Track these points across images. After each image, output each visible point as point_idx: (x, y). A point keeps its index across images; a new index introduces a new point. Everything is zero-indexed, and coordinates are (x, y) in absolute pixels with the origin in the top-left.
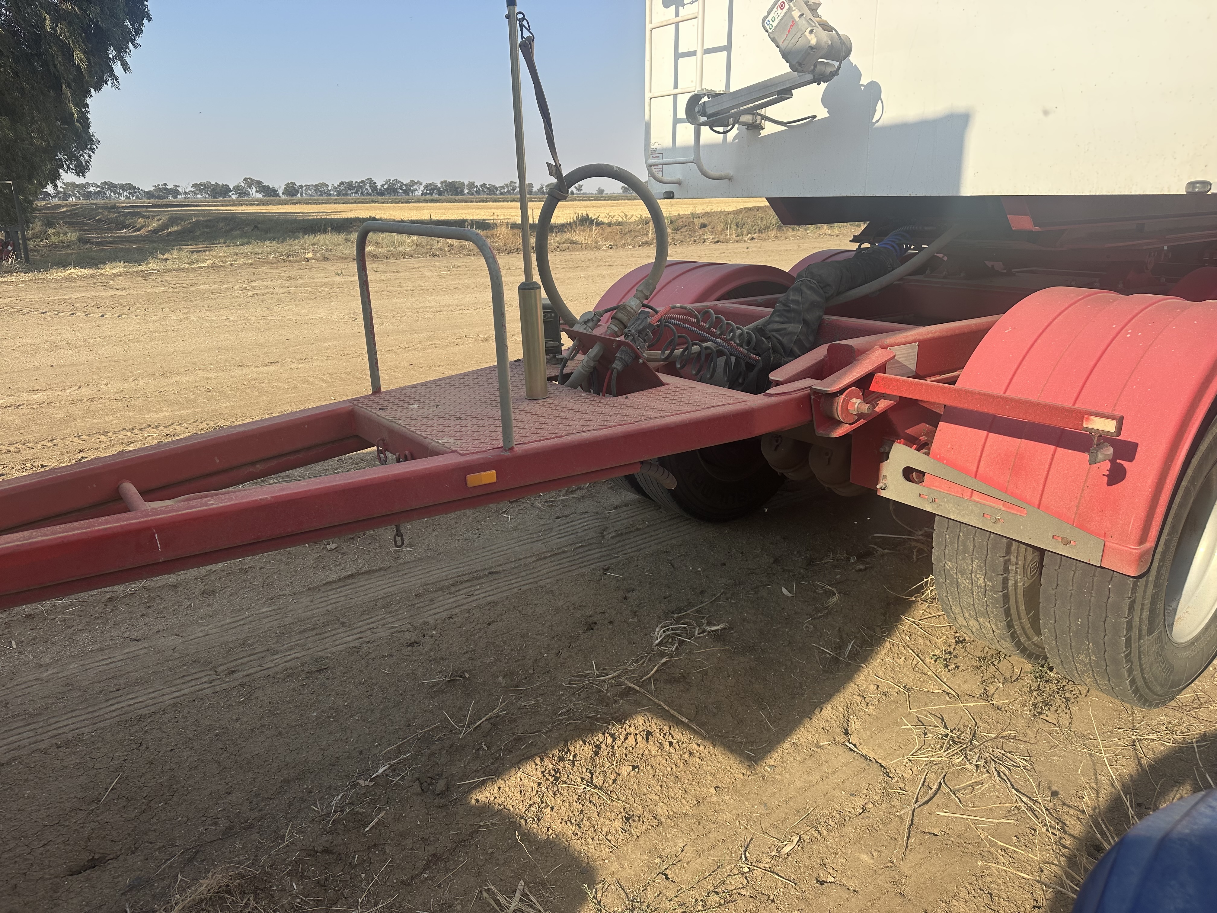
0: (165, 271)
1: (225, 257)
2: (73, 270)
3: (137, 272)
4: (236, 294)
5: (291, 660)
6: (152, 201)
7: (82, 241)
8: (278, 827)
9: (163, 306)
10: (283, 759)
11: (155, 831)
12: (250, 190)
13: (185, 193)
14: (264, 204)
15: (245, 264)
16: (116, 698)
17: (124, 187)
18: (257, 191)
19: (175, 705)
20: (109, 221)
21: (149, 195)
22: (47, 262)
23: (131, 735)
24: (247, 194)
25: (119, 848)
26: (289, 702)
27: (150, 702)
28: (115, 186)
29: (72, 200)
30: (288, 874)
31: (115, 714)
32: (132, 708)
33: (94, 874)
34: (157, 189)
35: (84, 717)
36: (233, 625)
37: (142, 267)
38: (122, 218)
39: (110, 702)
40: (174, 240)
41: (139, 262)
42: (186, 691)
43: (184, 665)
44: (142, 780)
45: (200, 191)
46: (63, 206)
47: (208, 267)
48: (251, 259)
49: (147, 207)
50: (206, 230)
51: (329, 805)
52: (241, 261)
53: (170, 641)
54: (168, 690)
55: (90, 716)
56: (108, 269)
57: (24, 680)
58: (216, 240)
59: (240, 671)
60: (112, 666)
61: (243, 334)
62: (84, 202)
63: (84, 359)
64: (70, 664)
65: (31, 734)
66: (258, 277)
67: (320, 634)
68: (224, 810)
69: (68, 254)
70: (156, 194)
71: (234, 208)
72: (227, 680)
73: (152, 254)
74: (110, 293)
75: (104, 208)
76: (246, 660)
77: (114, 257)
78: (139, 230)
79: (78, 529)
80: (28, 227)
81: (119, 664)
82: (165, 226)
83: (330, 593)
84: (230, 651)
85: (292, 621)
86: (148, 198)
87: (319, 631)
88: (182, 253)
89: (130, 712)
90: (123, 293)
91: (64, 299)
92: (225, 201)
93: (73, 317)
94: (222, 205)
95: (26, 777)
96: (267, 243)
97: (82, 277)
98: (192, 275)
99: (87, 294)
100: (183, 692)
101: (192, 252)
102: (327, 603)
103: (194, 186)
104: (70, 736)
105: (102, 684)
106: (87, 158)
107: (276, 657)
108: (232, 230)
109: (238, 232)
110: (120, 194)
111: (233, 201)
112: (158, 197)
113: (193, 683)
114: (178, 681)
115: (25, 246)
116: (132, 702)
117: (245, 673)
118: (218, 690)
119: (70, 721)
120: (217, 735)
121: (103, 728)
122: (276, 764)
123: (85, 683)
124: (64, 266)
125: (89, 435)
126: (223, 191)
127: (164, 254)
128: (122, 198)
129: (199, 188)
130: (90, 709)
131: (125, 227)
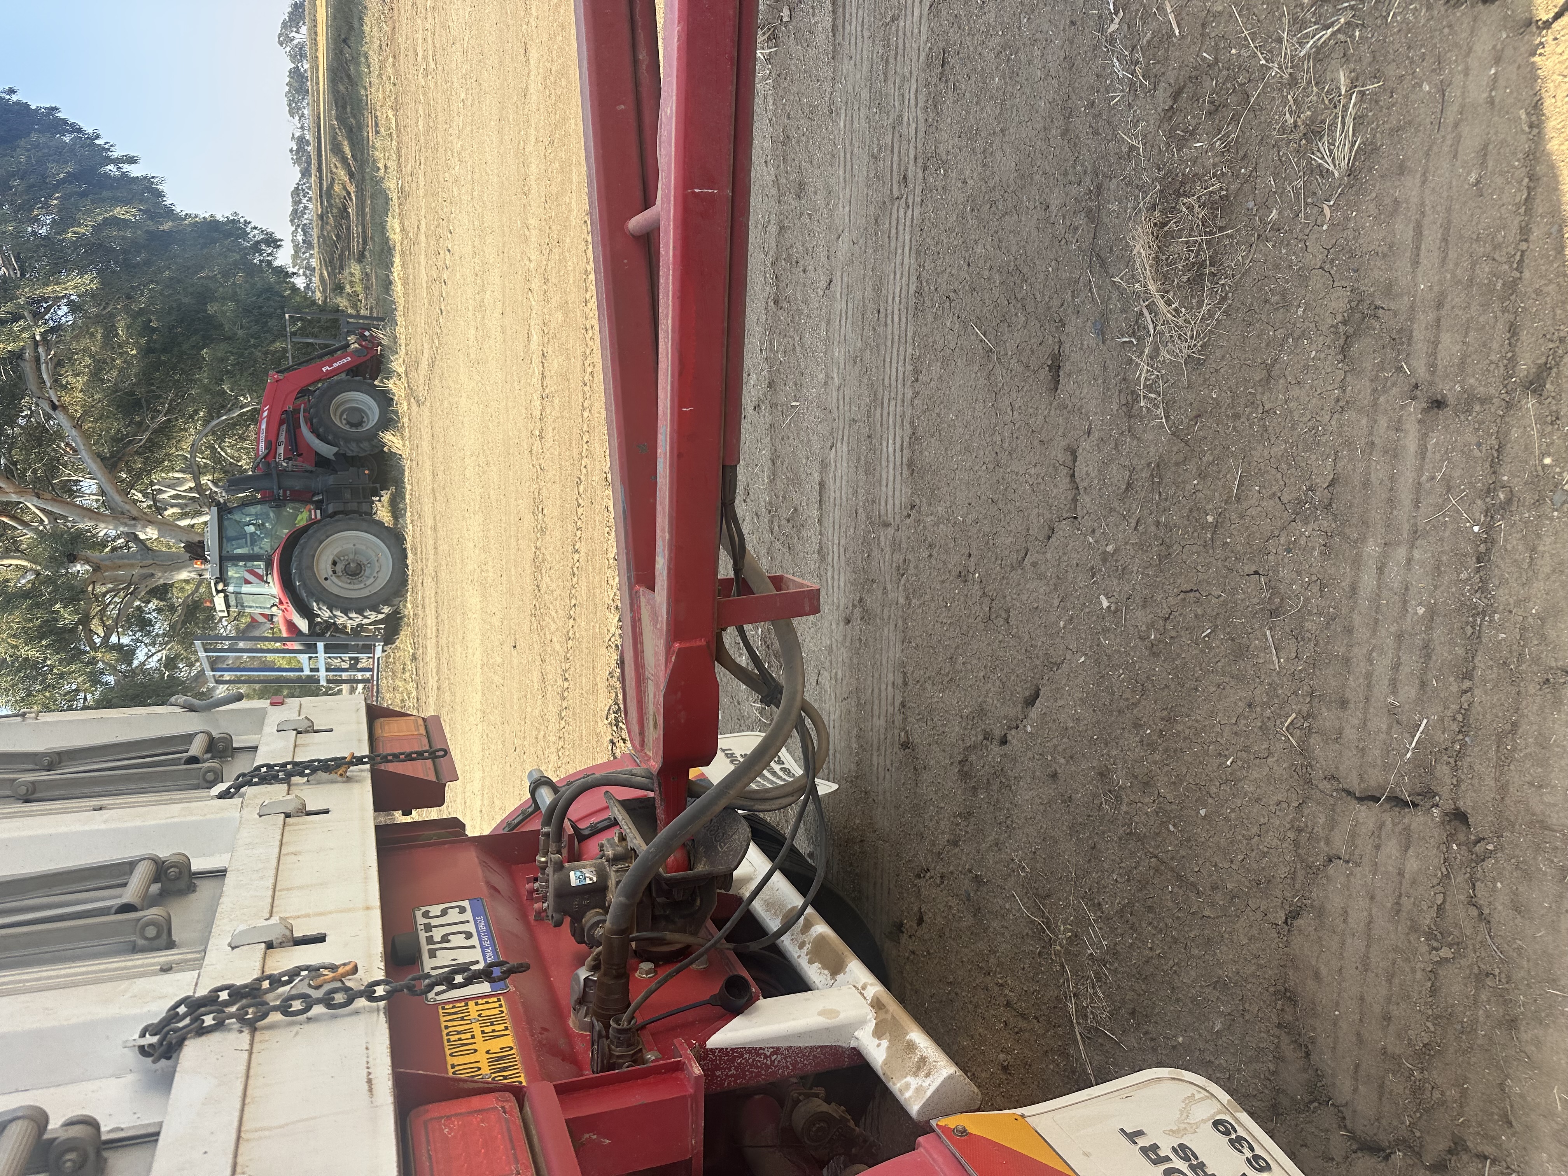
0: (399, 170)
1: (384, 92)
2: (395, 274)
3: (400, 204)
4: (432, 84)
5: (916, 98)
6: (314, 171)
7: (361, 258)
8: (1117, 154)
9: (442, 180)
10: (1035, 132)
11: (1051, 298)
12: (296, 42)
13: (302, 128)
14: (315, 26)
15: (394, 65)
16: (886, 316)
17: (297, 202)
18: (298, 32)
19: (918, 252)
20: (338, 226)
21: (306, 173)
22: (385, 300)
23: (933, 306)
24: (302, 47)
25: (1051, 338)
26: (968, 113)
27: (905, 279)
28: (295, 212)
29: (314, 262)
30: (1178, 150)
31: (904, 319)
32: (904, 301)
33: (1067, 367)
34: (298, 161)
35: (895, 351)
36: (849, 167)
37: (394, 196)
38: (335, 211)
39: (889, 322)
40: (362, 154)
41: (387, 200)
42: (907, 238)
43: (876, 234)
44: (988, 302)
45: (299, 109)
46: (321, 274)
47: (396, 115)
48: (387, 56)
49: (321, 179)
50: (348, 110)
51: (1120, 81)
52: (390, 71)
53: (843, 247)
54: (899, 259)
55: (896, 345)
56: (395, 235)
57: (835, 400)
58: (361, 100)
59: (907, 169)
60: (850, 313)
61: (485, 85)
62: (316, 250)
63: (497, 281)
64: (834, 355)
65: (893, 403)
66: (411, 50)
67: (897, 53)
68: (1064, 217)
69: (376, 277)
70: (304, 165)
71: (321, 69)
72: (912, 186)
73: (378, 182)
74: (422, 238)
75: (322, 228)
76: (896, 158)
77: (382, 228)
78: (349, 193)
79: (667, 279)
80: (343, 311)
81: (850, 305)
82: (344, 160)
83: (847, 30)
84: (878, 177)
85: (867, 89)
86: (310, 176)
87: (892, 54)
88: (378, 145)
89: (907, 303)
90: (423, 223)
91: (427, 288)
92: (312, 80)
93: (449, 283)
94: (317, 83)
95: (934, 415)
96: (366, 29)
97: (403, 266)
98: (405, 139)
99: (423, 263)
100: (907, 241)
101: (377, 132)
102: (859, 38)
103: (292, 114)
104: (909, 368)
105: (866, 328)
106: (256, 232)
107: (905, 119)
108: (349, 76)
109: (352, 68)
110: (305, 208)
111: (311, 68)
112: (309, 163)
113: (901, 228)
114: (893, 244)
115: (365, 318)
116: (897, 299)
117: (912, 162)
118: (919, 199)
119: (894, 365)
120: (973, 210)
121: (915, 333)
122: (1039, 143)
123: (859, 344)
124: (390, 283)
125: (587, 291)
126: (296, 78)
127: (379, 169)
128: (311, 206)
129: (294, 109)
130: (889, 343)
131: (345, 209)
